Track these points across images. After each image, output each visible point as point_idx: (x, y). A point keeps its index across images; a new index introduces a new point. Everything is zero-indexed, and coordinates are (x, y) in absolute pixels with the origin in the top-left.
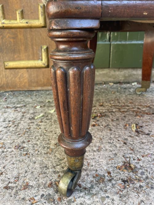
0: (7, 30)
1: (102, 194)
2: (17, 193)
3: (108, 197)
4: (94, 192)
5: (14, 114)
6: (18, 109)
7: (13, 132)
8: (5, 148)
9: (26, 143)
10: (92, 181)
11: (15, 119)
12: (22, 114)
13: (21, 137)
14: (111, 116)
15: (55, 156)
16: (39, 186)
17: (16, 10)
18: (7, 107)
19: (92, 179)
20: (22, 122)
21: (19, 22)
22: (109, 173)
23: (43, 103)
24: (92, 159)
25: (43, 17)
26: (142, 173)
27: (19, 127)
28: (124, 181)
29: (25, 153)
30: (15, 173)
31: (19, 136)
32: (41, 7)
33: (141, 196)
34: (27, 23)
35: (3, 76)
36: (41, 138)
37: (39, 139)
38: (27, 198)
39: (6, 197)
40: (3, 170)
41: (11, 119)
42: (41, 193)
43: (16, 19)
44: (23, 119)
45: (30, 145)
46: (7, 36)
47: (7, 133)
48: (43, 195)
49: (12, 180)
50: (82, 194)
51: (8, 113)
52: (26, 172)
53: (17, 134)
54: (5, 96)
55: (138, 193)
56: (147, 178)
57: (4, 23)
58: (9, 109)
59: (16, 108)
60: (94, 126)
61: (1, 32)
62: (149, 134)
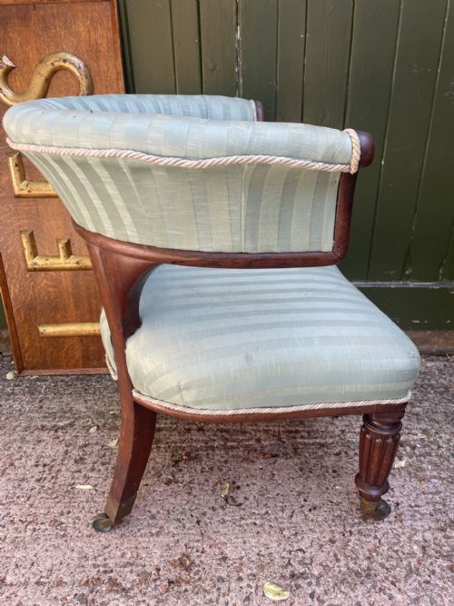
0: (43, 274)
1: (140, 598)
2: (49, 591)
3: (144, 601)
4: (132, 595)
5: (52, 449)
6: (60, 433)
7: (49, 492)
8: (37, 524)
9: (66, 515)
10: (134, 580)
11: (54, 460)
12: (65, 448)
13: (58, 502)
14: (204, 458)
15: (100, 541)
16: (74, 583)
17: (58, 241)
18: (43, 427)
19: (135, 578)
20: (64, 468)
21: (62, 262)
22: (158, 570)
23: (104, 417)
24: (144, 548)
26: (196, 573)
27: (58, 481)
28: (170, 582)
29: (62, 533)
30: (48, 565)
31: (57, 500)
33: (179, 602)
34: (78, 263)
36: (87, 506)
37: (83, 508)
38: (60, 597)
39: (37, 596)
40: (34, 559)
41: (47, 461)
42: (75, 592)
43: (58, 257)
44: (66, 462)
45: (70, 520)
46: (43, 284)
47: (39, 493)
48: (76, 595)
49: (44, 574)
50: (118, 596)
51: (43, 444)
52: (61, 564)
53: (55, 495)
54: (40, 393)
55: (179, 598)
56: (200, 579)
57: (35, 264)
58: (45, 433)
59: (56, 431)
60: (168, 483)
61: (31, 276)
62: (240, 505)
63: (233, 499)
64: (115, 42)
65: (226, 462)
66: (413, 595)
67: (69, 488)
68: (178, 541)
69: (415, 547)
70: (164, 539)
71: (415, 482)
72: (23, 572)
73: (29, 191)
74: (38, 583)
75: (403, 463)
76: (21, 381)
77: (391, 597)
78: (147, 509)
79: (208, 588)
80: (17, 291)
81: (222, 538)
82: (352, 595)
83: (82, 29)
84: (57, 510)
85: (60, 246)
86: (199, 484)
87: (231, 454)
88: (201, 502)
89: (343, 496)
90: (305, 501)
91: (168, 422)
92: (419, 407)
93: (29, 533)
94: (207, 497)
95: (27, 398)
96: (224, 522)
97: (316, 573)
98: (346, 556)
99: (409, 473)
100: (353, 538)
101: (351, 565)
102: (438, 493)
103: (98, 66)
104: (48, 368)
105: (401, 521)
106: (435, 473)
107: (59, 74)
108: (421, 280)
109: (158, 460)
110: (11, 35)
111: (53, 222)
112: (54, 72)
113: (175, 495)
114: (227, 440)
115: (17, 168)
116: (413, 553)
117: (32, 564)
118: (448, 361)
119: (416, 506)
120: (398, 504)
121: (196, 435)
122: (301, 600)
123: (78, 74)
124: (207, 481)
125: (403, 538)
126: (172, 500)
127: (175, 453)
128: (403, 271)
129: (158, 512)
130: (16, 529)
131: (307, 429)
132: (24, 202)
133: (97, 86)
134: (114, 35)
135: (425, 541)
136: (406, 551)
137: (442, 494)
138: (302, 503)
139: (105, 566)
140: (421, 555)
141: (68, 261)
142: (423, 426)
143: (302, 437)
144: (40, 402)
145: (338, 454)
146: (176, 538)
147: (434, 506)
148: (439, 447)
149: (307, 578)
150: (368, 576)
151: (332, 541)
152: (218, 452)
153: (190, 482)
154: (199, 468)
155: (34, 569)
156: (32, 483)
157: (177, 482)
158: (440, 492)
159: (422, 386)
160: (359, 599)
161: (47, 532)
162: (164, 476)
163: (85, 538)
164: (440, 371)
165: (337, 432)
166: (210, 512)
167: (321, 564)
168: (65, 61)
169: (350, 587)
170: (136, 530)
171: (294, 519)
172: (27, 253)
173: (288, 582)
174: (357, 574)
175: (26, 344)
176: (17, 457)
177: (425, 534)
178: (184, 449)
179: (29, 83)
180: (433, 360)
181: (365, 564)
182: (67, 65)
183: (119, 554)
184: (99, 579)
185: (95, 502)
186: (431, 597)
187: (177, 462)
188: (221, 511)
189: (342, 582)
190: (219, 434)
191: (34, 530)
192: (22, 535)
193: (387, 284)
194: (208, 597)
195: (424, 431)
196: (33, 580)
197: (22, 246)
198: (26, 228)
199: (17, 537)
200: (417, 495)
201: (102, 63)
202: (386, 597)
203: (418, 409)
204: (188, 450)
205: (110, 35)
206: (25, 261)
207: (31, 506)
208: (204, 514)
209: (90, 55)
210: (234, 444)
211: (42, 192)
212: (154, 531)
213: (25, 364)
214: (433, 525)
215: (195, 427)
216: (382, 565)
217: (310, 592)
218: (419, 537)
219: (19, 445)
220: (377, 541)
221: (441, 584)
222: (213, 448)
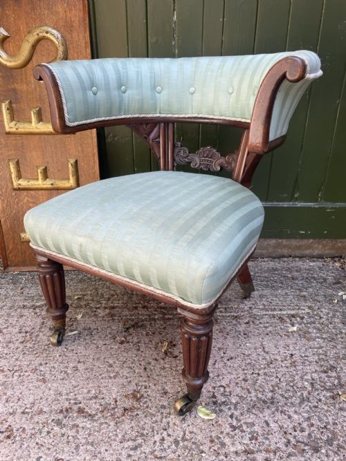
0: (25, 193)
1: (102, 420)
2: (32, 418)
4: (96, 418)
5: (31, 321)
6: (37, 310)
7: (31, 350)
8: (21, 372)
9: (44, 366)
10: (98, 409)
11: (33, 329)
12: (42, 321)
13: (38, 357)
14: (148, 326)
15: (71, 382)
16: (51, 412)
17: (37, 167)
18: (24, 306)
19: (98, 407)
20: (41, 334)
21: (40, 183)
22: (116, 401)
24: (105, 387)
25: (75, 177)
26: (145, 403)
28: (125, 410)
30: (31, 400)
31: (37, 355)
32: (72, 165)
33: (133, 423)
34: (52, 184)
35: (18, 251)
36: (60, 359)
37: (57, 360)
38: (41, 421)
39: (23, 421)
40: (20, 396)
41: (28, 329)
42: (53, 418)
43: (38, 179)
44: (43, 330)
45: (47, 369)
46: (25, 201)
48: (53, 420)
49: (28, 406)
50: (85, 420)
51: (24, 318)
52: (41, 398)
53: (35, 352)
54: (21, 283)
55: (132, 420)
56: (147, 407)
57: (20, 185)
58: (26, 311)
59: (34, 309)
60: (122, 343)
61: (16, 194)
62: (176, 357)
63: (171, 353)
64: (84, 20)
65: (164, 328)
66: (306, 415)
67: (46, 347)
68: (130, 382)
69: (306, 383)
70: (120, 381)
71: (304, 341)
72: (12, 405)
73: (17, 129)
74: (23, 413)
75: (295, 329)
76: (6, 275)
77: (290, 417)
78: (106, 360)
79: (154, 413)
80: (5, 206)
81: (163, 379)
82: (261, 415)
83: (60, 10)
84: (37, 362)
85: (39, 171)
86: (145, 344)
87: (168, 323)
88: (147, 355)
89: (252, 350)
90: (224, 353)
91: (120, 302)
92: (306, 292)
93: (16, 378)
94: (151, 352)
95: (11, 286)
96: (164, 368)
97: (234, 401)
98: (256, 390)
99: (300, 335)
100: (260, 378)
101: (260, 396)
102: (321, 347)
103: (72, 37)
104: (27, 266)
105: (295, 366)
106: (318, 335)
107: (42, 42)
108: (305, 202)
109: (113, 328)
110: (7, 12)
111: (34, 154)
112: (39, 41)
113: (127, 350)
114: (165, 314)
115: (8, 112)
116: (305, 387)
117: (19, 400)
118: (325, 261)
119: (306, 356)
120: (292, 355)
121: (141, 311)
122: (224, 420)
123: (57, 43)
124: (151, 341)
125: (297, 378)
126: (125, 354)
127: (126, 323)
128: (293, 195)
129: (115, 363)
130: (6, 376)
131: (224, 307)
132: (12, 138)
133: (71, 52)
134: (84, 14)
135: (313, 379)
136: (299, 386)
137: (324, 349)
138: (222, 355)
139: (75, 399)
140: (310, 389)
141: (45, 183)
142: (309, 304)
143: (221, 312)
144: (22, 289)
145: (247, 323)
146: (129, 380)
147: (318, 356)
148: (321, 318)
149: (227, 405)
150: (272, 403)
151: (245, 380)
152: (158, 322)
153: (138, 342)
154: (144, 333)
155: (20, 403)
156: (17, 344)
157: (128, 342)
158: (323, 347)
159: (307, 278)
160: (266, 419)
161: (29, 377)
162: (118, 338)
163: (59, 381)
164: (320, 268)
165: (246, 308)
166: (153, 362)
167: (237, 395)
168: (47, 32)
169: (259, 410)
170: (98, 374)
171: (216, 366)
172: (13, 176)
173: (214, 408)
174: (264, 402)
175: (11, 247)
176: (5, 326)
177: (313, 375)
178: (133, 320)
179: (19, 48)
180: (314, 261)
181: (270, 394)
182: (48, 35)
183: (85, 391)
184: (70, 408)
185: (66, 356)
186: (319, 417)
187: (127, 329)
188: (162, 361)
189: (253, 407)
190: (159, 310)
191: (20, 376)
192: (10, 379)
193: (281, 204)
194: (154, 419)
195: (310, 308)
196: (20, 411)
197: (10, 171)
198: (14, 157)
199: (6, 381)
200: (306, 349)
201: (75, 34)
202: (286, 417)
203: (305, 293)
204: (136, 321)
205: (81, 14)
206: (12, 183)
207: (17, 360)
208: (149, 363)
209: (66, 28)
210: (171, 316)
211: (26, 130)
212: (112, 375)
213: (9, 263)
214: (318, 369)
215: (140, 305)
216: (282, 396)
217: (230, 414)
218: (308, 377)
219: (6, 318)
220: (278, 380)
221: (326, 408)
222: (154, 320)
